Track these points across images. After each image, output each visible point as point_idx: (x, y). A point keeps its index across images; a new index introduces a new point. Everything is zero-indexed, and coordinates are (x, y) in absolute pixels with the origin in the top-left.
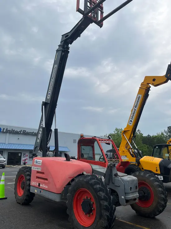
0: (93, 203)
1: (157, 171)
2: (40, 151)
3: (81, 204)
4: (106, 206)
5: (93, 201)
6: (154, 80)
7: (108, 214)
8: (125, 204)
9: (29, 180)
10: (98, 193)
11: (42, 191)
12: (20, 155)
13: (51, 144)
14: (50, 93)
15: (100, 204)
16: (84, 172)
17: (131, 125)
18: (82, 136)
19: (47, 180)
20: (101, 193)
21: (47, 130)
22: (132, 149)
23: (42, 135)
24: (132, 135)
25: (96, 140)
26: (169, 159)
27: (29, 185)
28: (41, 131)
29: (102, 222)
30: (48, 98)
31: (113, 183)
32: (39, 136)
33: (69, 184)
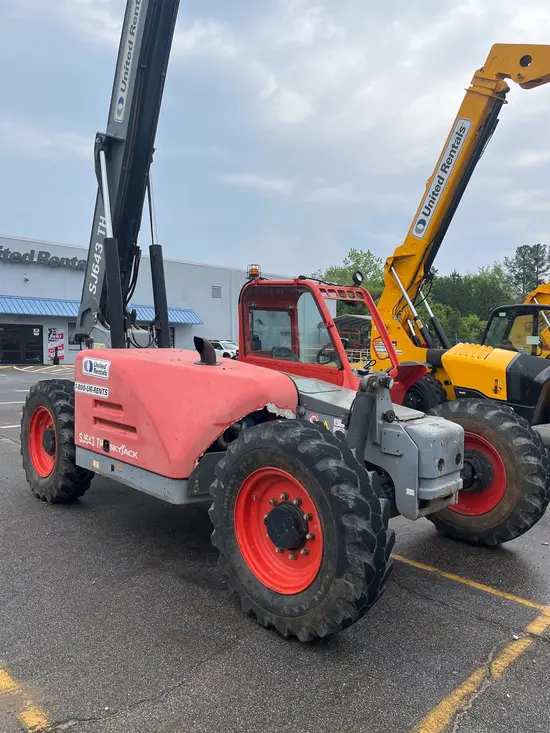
0: (311, 518)
1: (496, 392)
2: (103, 324)
3: (266, 520)
4: (364, 533)
5: (310, 509)
6: (525, 61)
7: (368, 559)
8: (417, 512)
9: (71, 425)
10: (335, 487)
11: (118, 465)
12: (36, 333)
13: (141, 300)
14: (124, 95)
15: (342, 529)
16: (269, 405)
17: (421, 235)
18: (253, 275)
19: (136, 432)
20: (344, 487)
21: (122, 249)
22: (415, 319)
23: (104, 267)
24: (421, 273)
25: (308, 288)
26: (534, 354)
27: (72, 444)
28: (98, 253)
29: (347, 585)
30: (119, 118)
31: (375, 444)
32: (96, 271)
33: (215, 447)
